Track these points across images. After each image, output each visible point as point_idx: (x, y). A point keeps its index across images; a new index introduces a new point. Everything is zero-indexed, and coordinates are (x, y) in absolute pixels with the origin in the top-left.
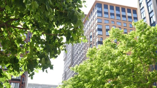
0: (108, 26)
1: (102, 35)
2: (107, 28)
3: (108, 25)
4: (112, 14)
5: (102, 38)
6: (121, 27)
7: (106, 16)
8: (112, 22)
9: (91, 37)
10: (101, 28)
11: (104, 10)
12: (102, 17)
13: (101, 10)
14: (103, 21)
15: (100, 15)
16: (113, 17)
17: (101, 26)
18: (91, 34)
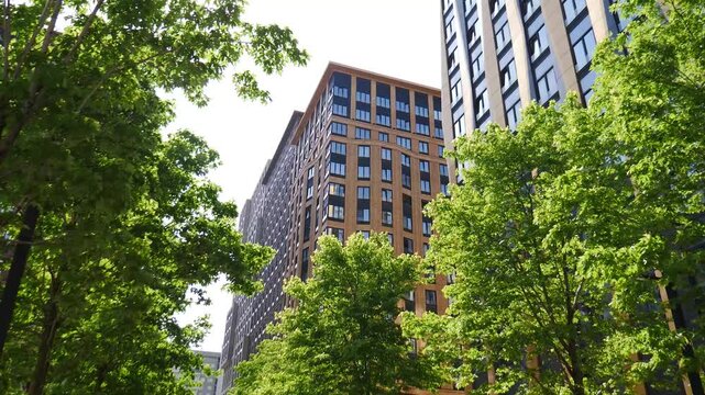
0: (367, 149)
1: (344, 177)
2: (361, 155)
3: (367, 143)
4: (382, 111)
5: (344, 186)
6: (408, 153)
7: (364, 116)
8: (381, 135)
9: (310, 183)
10: (343, 153)
11: (356, 96)
12: (348, 117)
13: (346, 96)
14: (351, 132)
15: (342, 110)
16: (385, 120)
17: (343, 146)
18: (312, 174)
